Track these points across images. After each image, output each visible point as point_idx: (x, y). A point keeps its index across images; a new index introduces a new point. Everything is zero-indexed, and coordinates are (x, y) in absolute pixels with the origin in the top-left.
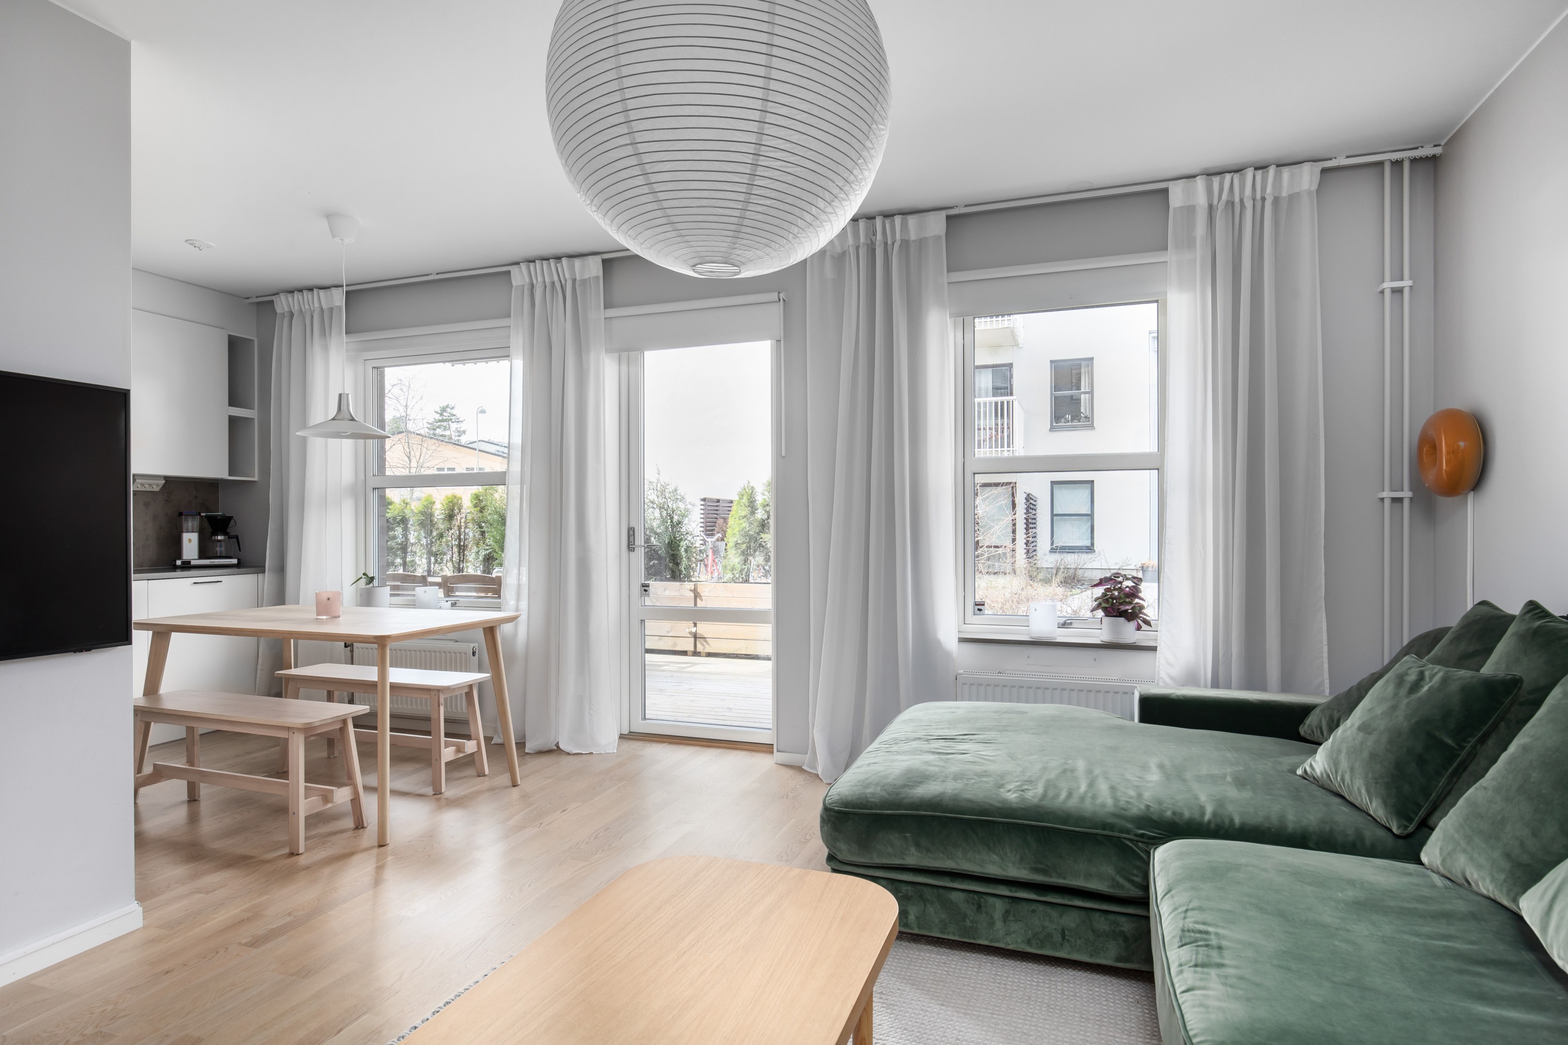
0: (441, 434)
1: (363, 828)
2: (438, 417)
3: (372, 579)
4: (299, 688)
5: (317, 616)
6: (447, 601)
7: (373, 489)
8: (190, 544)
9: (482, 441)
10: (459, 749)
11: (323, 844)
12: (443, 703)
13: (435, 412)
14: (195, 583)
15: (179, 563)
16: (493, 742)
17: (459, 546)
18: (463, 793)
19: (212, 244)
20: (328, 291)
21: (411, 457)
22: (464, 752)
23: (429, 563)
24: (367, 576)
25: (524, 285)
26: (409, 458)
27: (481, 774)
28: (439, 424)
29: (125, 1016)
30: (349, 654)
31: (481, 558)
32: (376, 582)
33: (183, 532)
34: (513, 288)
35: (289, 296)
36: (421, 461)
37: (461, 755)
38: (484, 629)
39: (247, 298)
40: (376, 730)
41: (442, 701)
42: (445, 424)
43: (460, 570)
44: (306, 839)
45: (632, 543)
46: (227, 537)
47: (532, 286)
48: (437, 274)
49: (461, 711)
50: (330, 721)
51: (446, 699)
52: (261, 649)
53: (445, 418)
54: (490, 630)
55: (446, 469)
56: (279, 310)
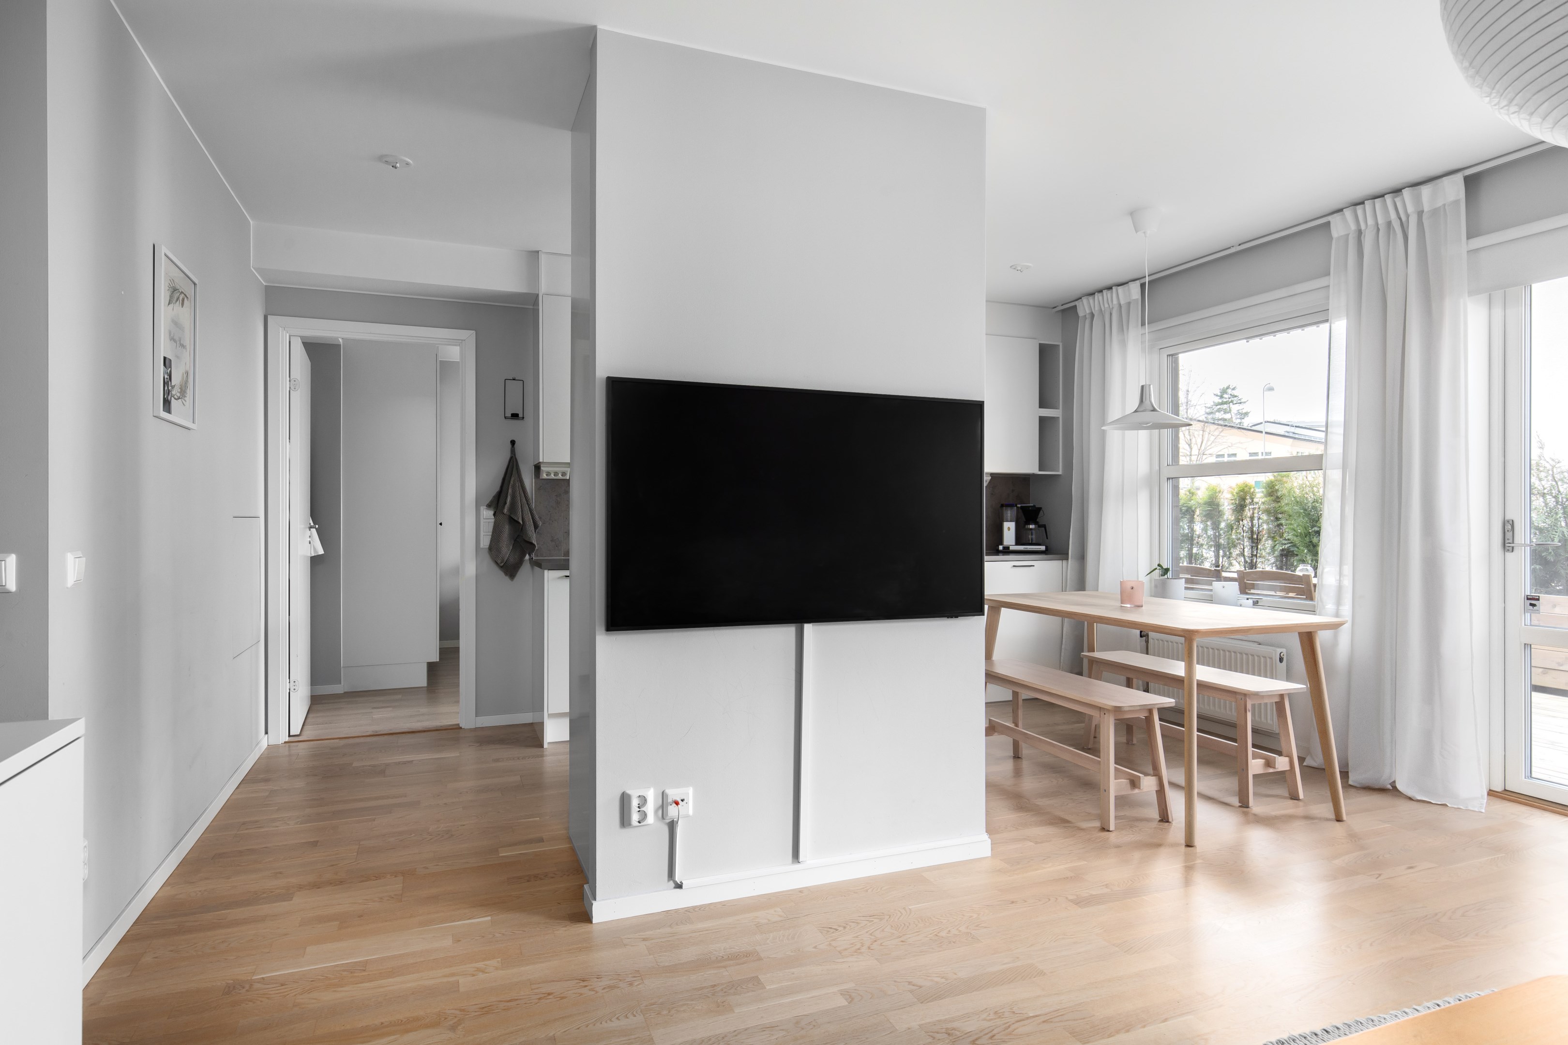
0: (1220, 418)
1: (1168, 821)
2: (1218, 400)
3: (1166, 571)
4: (1102, 671)
5: (1122, 603)
6: (1248, 599)
7: (1168, 479)
8: (1009, 530)
9: (1268, 422)
10: (1269, 763)
11: (1131, 827)
12: (1250, 709)
13: (1215, 395)
14: (1014, 566)
15: (1001, 548)
16: (1305, 764)
17: (1251, 538)
18: (1274, 813)
19: (1030, 265)
20: (1125, 287)
21: (1192, 445)
22: (1275, 768)
23: (1217, 557)
24: (1162, 567)
25: (1348, 235)
26: (1190, 445)
27: (1294, 797)
28: (1218, 407)
29: (986, 927)
30: (1144, 643)
31: (1277, 553)
32: (1170, 574)
33: (1004, 521)
34: (1334, 242)
35: (1091, 298)
36: (1203, 448)
37: (1271, 770)
38: (1301, 634)
39: (1054, 308)
40: (1184, 728)
41: (1249, 706)
42: (1225, 406)
43: (1253, 565)
44: (1116, 817)
45: (1511, 541)
46: (1037, 526)
47: (1360, 233)
48: (1240, 245)
49: (1271, 723)
50: (1138, 708)
51: (1253, 706)
52: (1065, 629)
53: (1225, 400)
54: (1308, 638)
55: (1226, 456)
56: (1081, 313)
